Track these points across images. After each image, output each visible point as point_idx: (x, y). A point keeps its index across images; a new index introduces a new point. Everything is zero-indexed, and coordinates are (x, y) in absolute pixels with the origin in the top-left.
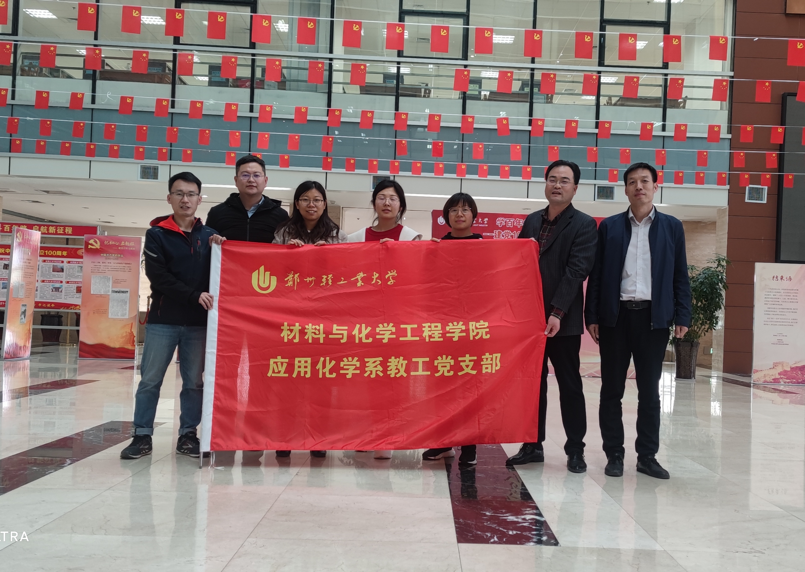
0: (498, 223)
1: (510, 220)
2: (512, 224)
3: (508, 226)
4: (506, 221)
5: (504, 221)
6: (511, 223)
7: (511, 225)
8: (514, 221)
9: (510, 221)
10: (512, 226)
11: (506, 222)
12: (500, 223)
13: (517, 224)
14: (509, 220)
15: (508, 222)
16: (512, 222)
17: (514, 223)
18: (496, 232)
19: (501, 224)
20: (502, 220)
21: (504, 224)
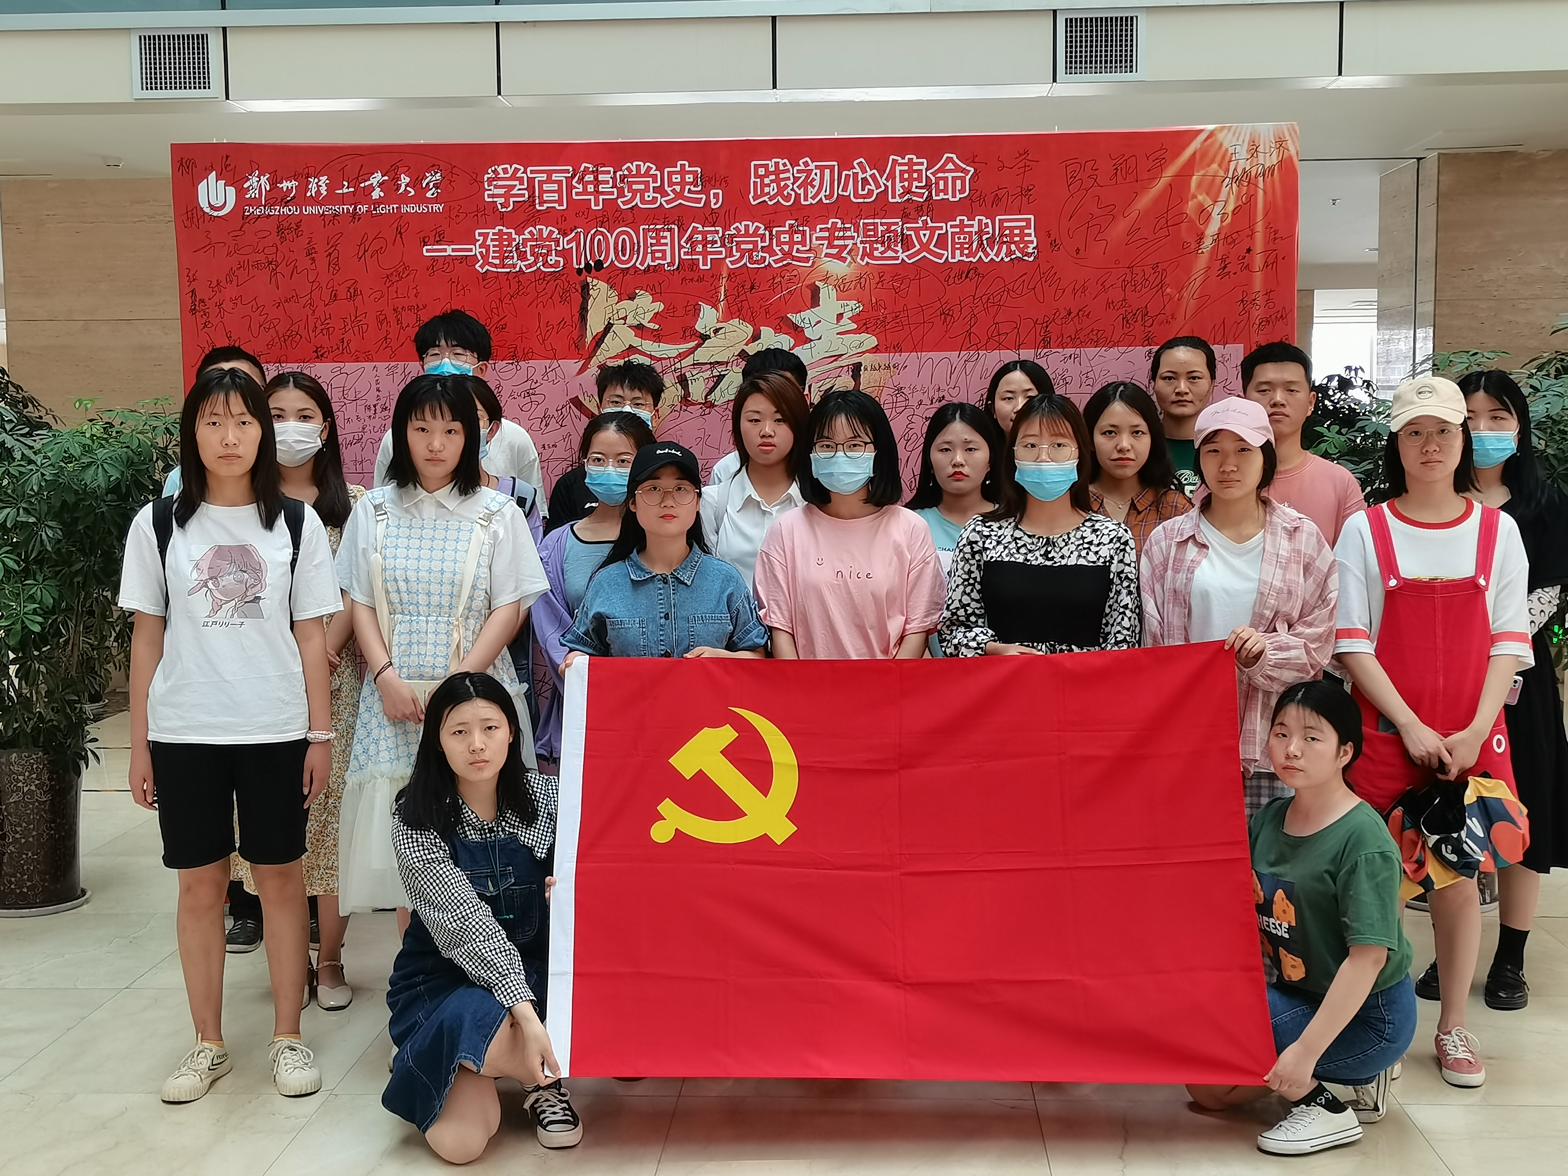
0: (492, 193)
1: (549, 173)
2: (559, 191)
3: (541, 203)
4: (531, 181)
5: (521, 180)
6: (555, 187)
7: (556, 197)
8: (569, 180)
9: (549, 181)
10: (560, 202)
11: (531, 187)
12: (502, 191)
13: (585, 192)
14: (544, 177)
15: (541, 183)
16: (559, 183)
17: (570, 187)
18: (486, 236)
19: (507, 196)
20: (513, 177)
21: (520, 191)
